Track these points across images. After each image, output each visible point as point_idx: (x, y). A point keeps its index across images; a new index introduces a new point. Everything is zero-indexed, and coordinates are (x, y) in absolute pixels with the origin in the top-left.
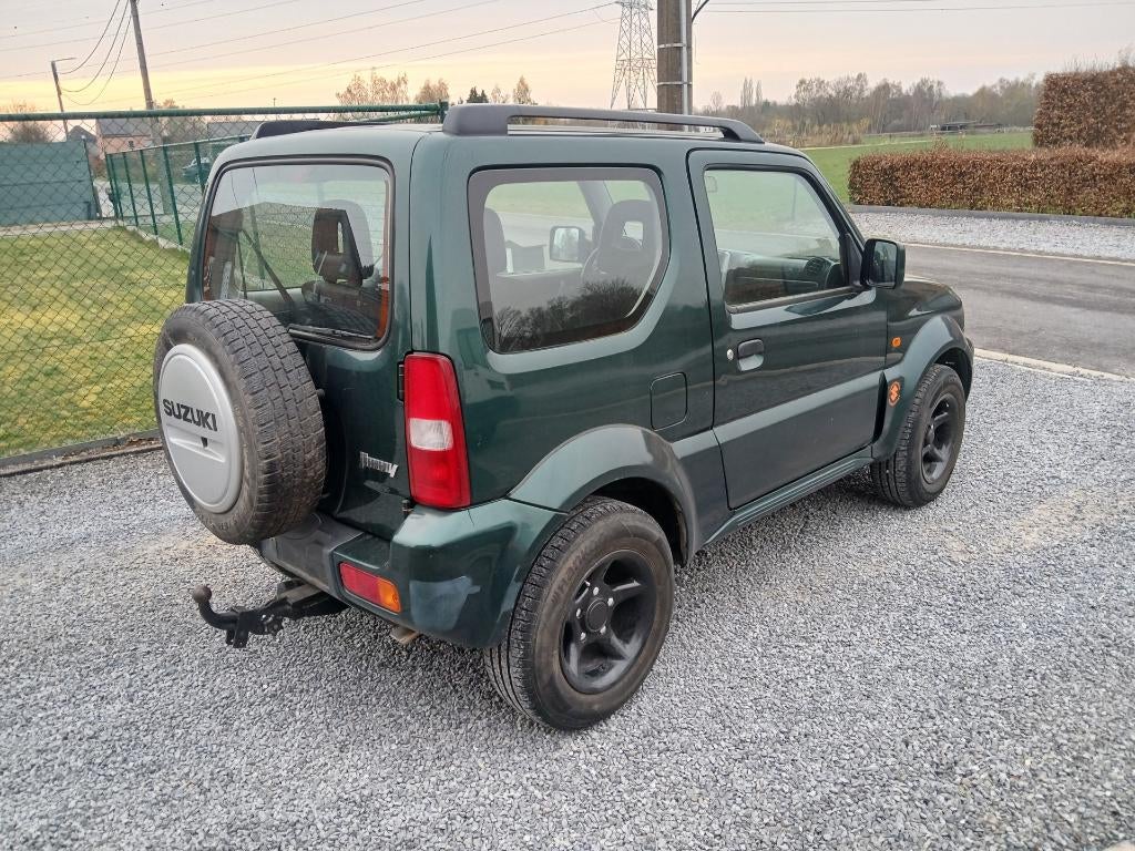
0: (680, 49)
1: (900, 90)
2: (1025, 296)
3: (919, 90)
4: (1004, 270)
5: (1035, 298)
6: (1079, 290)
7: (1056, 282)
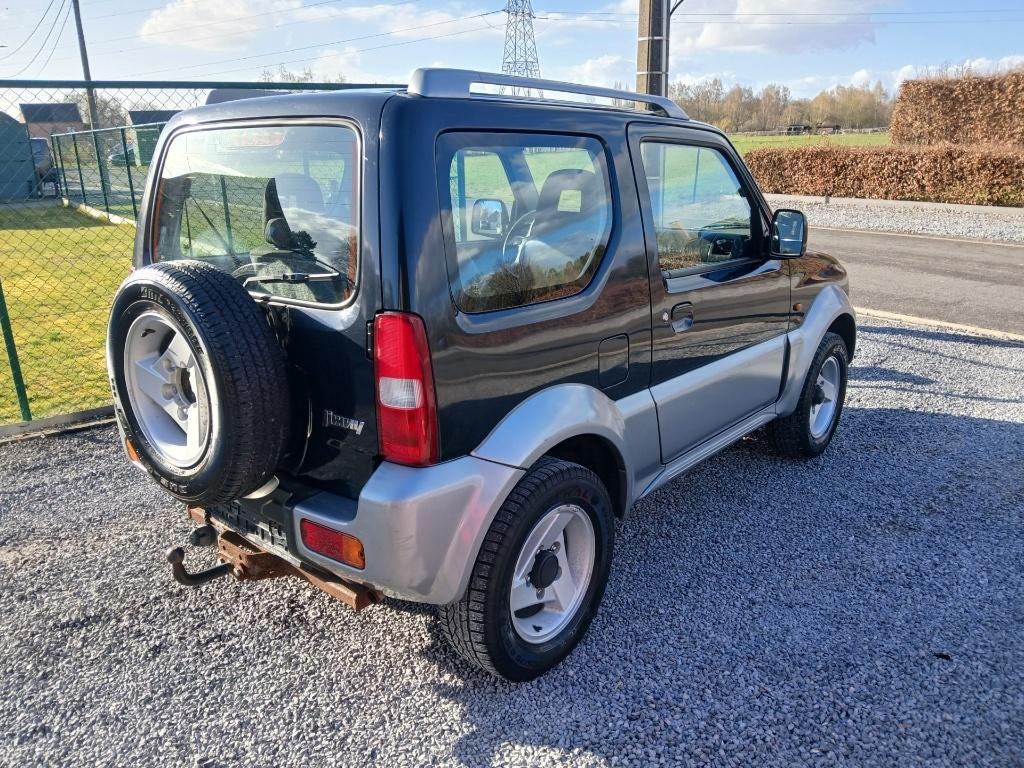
0: (660, 41)
1: (751, 95)
2: (934, 271)
3: (767, 94)
4: (906, 249)
5: (944, 273)
6: (980, 266)
7: (955, 259)
